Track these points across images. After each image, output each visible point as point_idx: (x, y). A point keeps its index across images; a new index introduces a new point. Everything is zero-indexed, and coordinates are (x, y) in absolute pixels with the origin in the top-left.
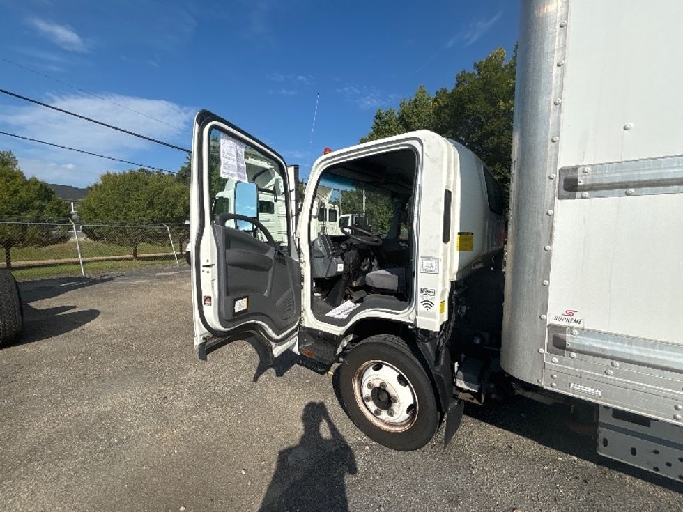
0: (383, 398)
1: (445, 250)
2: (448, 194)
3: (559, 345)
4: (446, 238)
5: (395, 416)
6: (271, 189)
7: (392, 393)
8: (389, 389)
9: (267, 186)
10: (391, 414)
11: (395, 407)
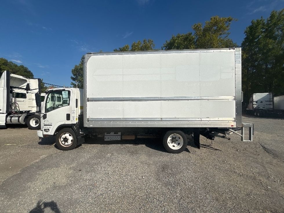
0: (66, 140)
1: (77, 109)
2: (77, 100)
3: (88, 121)
4: (77, 107)
5: (69, 142)
6: (25, 87)
7: (68, 138)
8: (67, 137)
9: (22, 86)
10: (67, 143)
11: (68, 141)
